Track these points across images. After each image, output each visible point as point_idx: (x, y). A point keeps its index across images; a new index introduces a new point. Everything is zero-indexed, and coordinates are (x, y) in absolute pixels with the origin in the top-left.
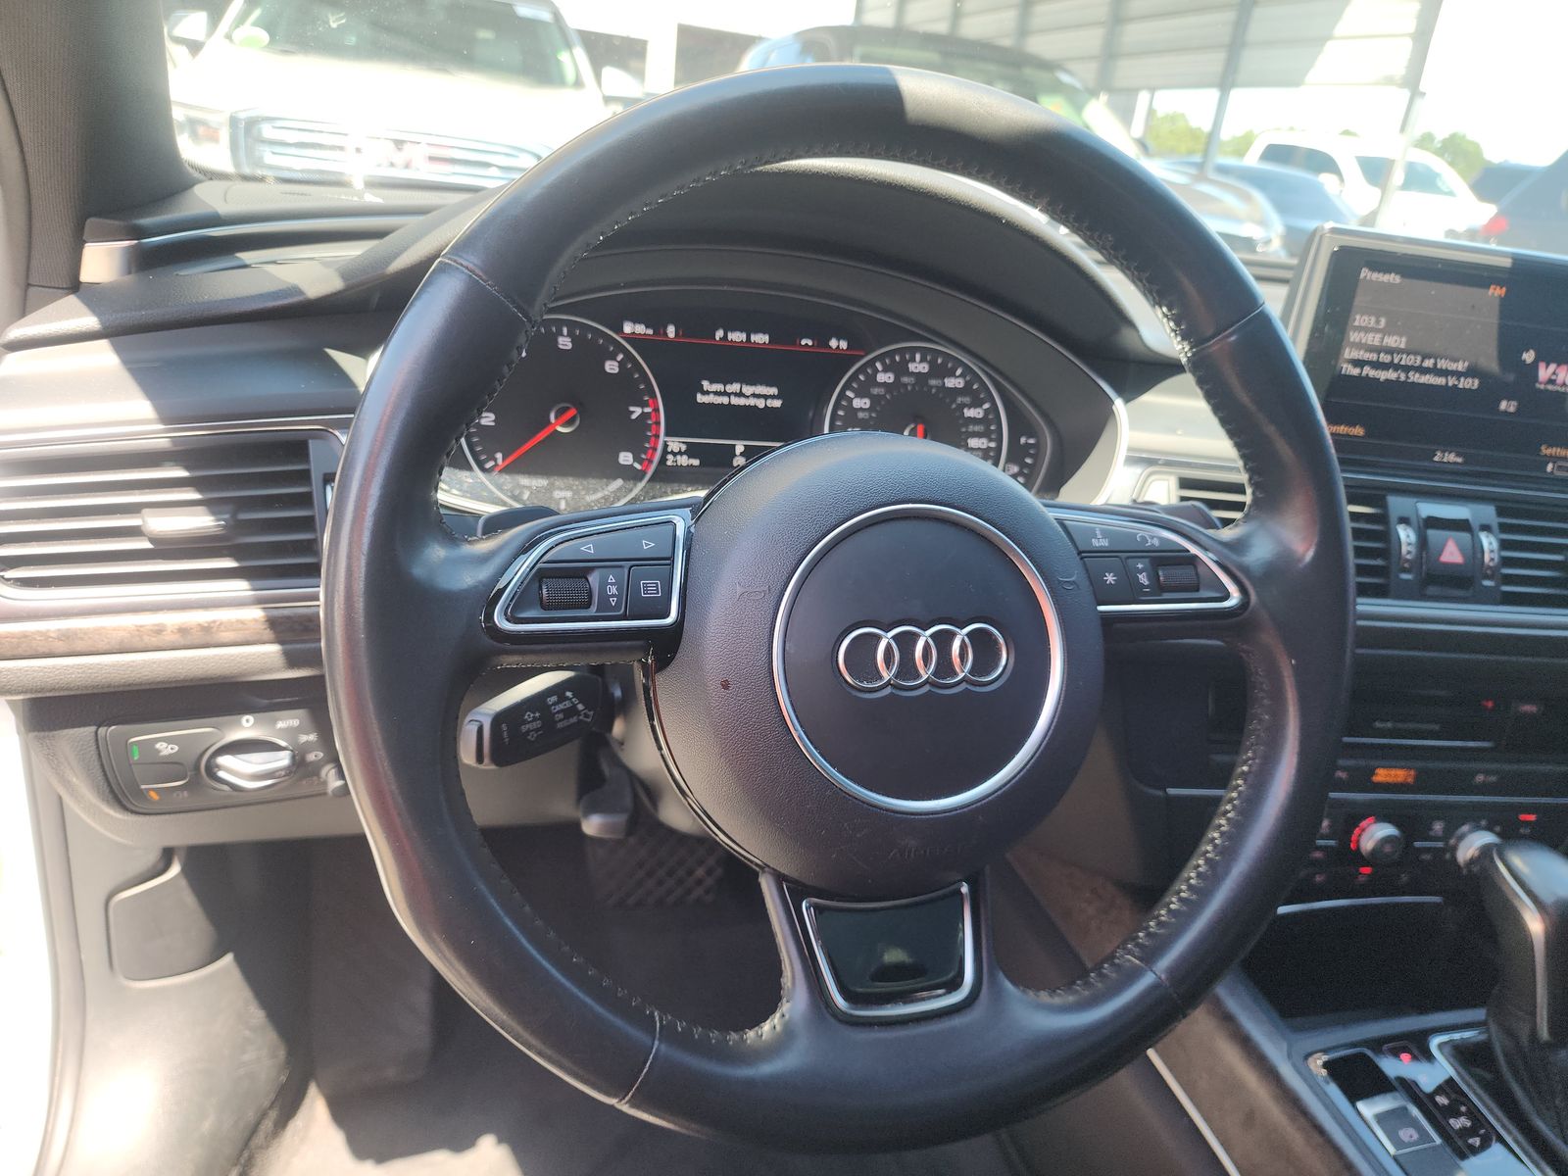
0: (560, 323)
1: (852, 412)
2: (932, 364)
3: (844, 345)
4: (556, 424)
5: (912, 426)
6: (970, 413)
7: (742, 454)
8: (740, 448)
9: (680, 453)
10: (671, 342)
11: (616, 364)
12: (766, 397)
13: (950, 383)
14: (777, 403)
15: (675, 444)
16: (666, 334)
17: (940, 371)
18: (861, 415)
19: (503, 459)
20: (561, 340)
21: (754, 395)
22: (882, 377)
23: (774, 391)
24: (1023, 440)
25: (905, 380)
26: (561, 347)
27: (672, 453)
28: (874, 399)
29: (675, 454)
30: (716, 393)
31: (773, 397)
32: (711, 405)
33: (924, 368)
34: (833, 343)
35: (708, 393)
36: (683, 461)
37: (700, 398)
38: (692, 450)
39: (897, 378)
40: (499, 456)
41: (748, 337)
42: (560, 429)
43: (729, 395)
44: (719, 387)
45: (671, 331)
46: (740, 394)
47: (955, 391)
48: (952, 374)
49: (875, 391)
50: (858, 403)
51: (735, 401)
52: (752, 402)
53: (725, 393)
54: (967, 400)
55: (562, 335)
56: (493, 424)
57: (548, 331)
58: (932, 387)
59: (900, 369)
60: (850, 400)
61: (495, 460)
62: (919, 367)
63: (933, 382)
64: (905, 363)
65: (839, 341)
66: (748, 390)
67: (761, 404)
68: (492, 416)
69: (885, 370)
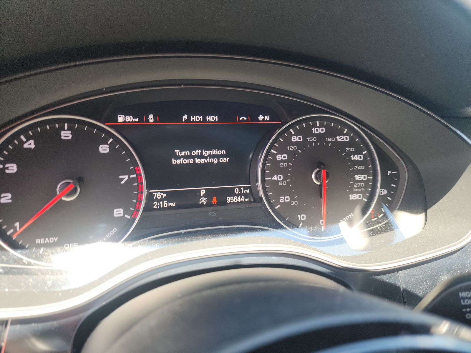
0: (62, 121)
1: (276, 163)
2: (327, 127)
3: (267, 118)
4: (61, 195)
5: (318, 169)
6: (356, 158)
7: (204, 196)
8: (203, 192)
9: (162, 199)
10: (151, 125)
11: (108, 146)
12: (218, 157)
13: (341, 139)
14: (226, 160)
15: (158, 194)
16: (148, 121)
17: (333, 132)
18: (282, 165)
19: (20, 227)
20: (63, 133)
21: (211, 156)
22: (294, 139)
23: (222, 152)
24: (389, 172)
25: (310, 139)
26: (63, 138)
27: (157, 200)
28: (291, 154)
29: (158, 201)
30: (185, 157)
31: (223, 156)
32: (182, 165)
33: (321, 130)
34: (261, 118)
35: (179, 157)
36: (165, 204)
37: (175, 162)
38: (170, 197)
39: (305, 139)
40: (17, 224)
41: (204, 119)
42: (64, 199)
43: (193, 157)
44: (187, 153)
45: (151, 118)
46: (201, 156)
47: (344, 144)
48: (342, 134)
49: (291, 148)
50: (279, 157)
51: (198, 161)
52: (209, 160)
53: (191, 157)
54: (352, 149)
55: (64, 130)
56: (10, 201)
57: (53, 128)
58: (329, 142)
59: (306, 133)
60: (274, 156)
61: (15, 228)
62: (319, 130)
63: (329, 139)
64: (309, 128)
65: (264, 117)
66: (206, 153)
67: (215, 161)
68: (10, 196)
69: (296, 135)
